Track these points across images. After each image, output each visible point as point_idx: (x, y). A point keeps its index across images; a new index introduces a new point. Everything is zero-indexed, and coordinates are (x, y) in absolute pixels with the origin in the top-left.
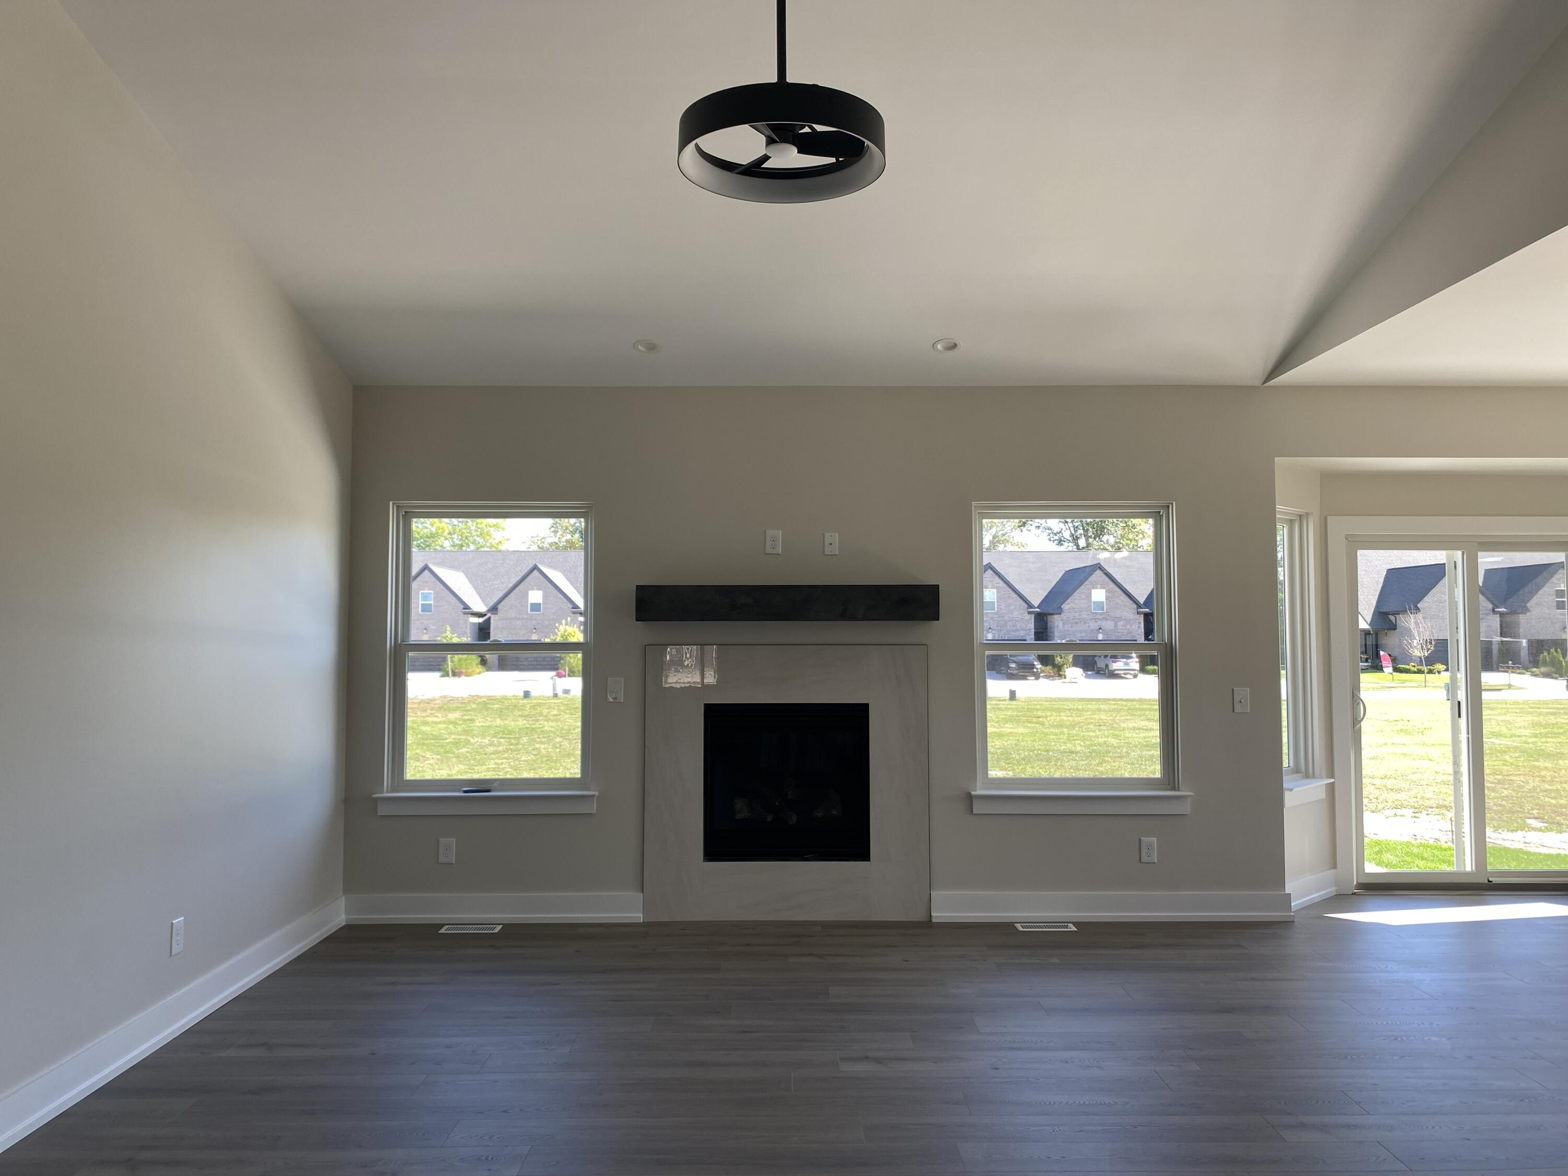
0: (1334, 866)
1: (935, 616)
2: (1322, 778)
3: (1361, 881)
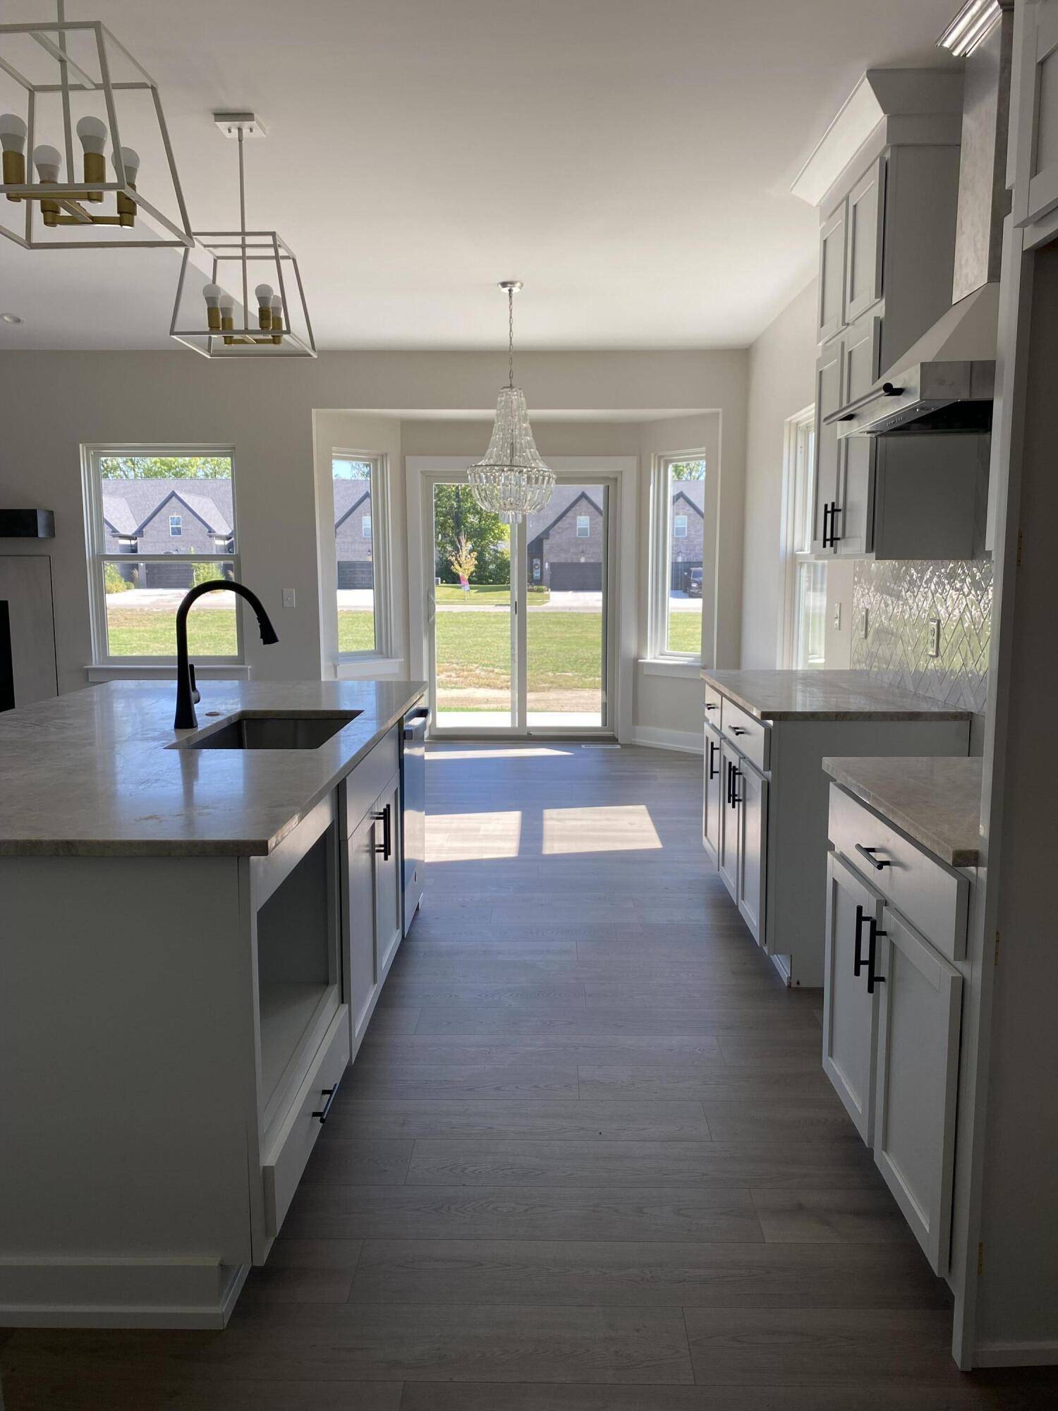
1: (35, 534)
2: (397, 658)
3: (433, 733)
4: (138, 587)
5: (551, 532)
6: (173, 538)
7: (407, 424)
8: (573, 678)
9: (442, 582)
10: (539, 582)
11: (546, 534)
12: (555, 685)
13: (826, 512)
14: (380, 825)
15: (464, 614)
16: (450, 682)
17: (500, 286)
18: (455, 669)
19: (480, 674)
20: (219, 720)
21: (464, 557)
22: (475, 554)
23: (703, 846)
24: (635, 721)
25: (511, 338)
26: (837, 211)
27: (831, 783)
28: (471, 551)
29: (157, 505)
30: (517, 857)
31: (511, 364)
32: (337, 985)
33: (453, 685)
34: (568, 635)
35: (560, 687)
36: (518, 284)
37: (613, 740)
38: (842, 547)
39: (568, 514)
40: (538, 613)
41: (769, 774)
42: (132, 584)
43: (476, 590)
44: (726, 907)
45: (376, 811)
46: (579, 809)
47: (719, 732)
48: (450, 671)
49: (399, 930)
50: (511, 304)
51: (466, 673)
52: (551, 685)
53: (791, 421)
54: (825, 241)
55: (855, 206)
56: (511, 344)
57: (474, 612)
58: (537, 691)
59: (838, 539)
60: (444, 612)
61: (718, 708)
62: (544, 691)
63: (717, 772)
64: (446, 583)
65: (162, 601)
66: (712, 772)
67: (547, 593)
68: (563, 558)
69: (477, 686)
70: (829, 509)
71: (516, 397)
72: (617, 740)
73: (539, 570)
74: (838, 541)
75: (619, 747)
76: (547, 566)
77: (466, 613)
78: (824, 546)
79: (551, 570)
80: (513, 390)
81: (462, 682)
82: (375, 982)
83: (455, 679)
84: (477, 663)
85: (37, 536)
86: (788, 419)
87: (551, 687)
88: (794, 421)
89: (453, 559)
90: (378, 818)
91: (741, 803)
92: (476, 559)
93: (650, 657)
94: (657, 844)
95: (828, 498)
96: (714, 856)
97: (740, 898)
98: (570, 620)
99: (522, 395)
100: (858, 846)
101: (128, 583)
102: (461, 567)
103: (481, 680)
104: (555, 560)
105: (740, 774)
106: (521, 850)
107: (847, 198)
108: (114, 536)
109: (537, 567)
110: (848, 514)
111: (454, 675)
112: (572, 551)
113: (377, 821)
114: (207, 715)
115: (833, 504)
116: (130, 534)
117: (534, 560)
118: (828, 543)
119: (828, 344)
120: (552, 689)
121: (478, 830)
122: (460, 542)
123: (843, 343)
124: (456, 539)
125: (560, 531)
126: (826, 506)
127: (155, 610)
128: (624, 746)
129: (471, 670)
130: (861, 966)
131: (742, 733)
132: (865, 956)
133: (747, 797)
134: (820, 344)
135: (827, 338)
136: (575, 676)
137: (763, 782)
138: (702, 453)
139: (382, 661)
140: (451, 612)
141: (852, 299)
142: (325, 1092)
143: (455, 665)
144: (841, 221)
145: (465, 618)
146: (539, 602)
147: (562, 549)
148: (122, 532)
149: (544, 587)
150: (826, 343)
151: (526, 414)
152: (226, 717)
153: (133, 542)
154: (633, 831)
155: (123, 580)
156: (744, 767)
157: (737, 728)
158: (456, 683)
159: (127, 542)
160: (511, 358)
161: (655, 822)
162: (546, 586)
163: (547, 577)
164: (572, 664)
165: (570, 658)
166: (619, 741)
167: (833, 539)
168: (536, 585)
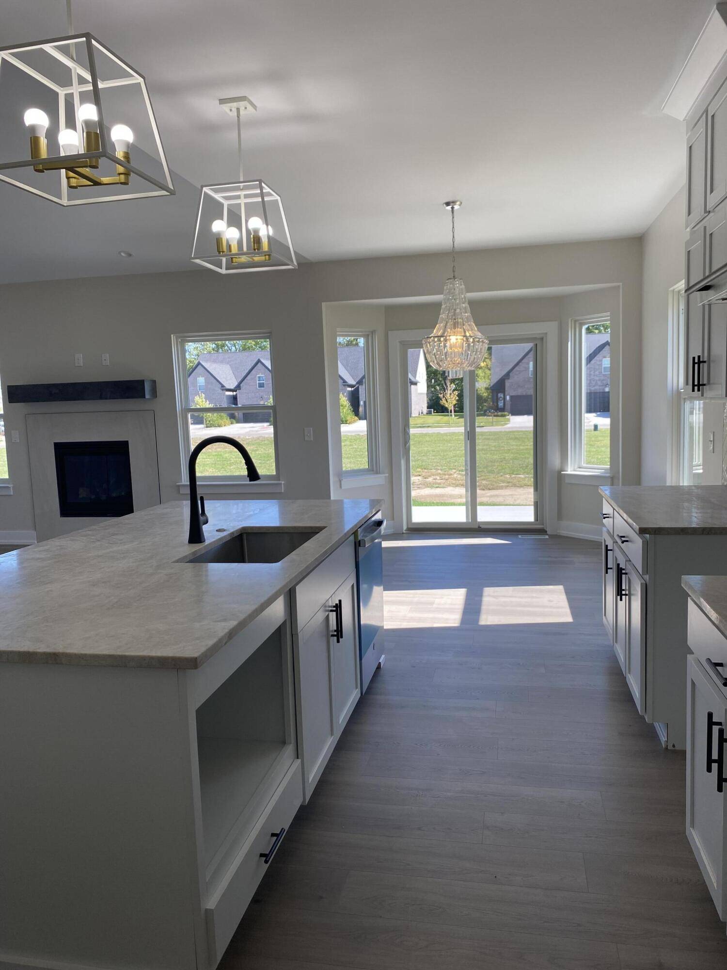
0: (393, 519)
1: (144, 396)
2: (384, 473)
3: (410, 527)
4: (238, 422)
5: (511, 374)
6: (259, 390)
7: (389, 308)
8: (524, 479)
9: (434, 412)
10: (503, 410)
11: (507, 375)
12: (510, 484)
13: (694, 363)
14: (333, 616)
15: (448, 434)
16: (436, 483)
17: (445, 205)
18: (440, 474)
19: (457, 477)
20: (223, 535)
21: (448, 395)
22: (456, 393)
23: (602, 622)
24: (560, 517)
25: (453, 242)
26: (700, 122)
27: (689, 598)
28: (454, 390)
29: (249, 368)
30: (457, 627)
31: (454, 261)
32: (291, 745)
33: (437, 485)
34: (521, 447)
35: (515, 486)
36: (458, 203)
37: (542, 531)
38: (708, 392)
39: (523, 361)
40: (501, 432)
41: (647, 577)
42: (233, 420)
43: (458, 417)
44: (618, 675)
45: (331, 604)
46: (511, 588)
47: (612, 537)
48: (435, 475)
49: (358, 689)
50: (453, 218)
51: (447, 477)
52: (507, 484)
53: (674, 290)
54: (691, 147)
55: (713, 116)
56: (454, 247)
57: (454, 433)
58: (497, 489)
59: (704, 385)
60: (434, 433)
61: (611, 517)
62: (502, 489)
63: (611, 568)
64: (436, 412)
65: (252, 431)
66: (607, 569)
67: (508, 417)
68: (520, 392)
69: (454, 486)
70: (696, 361)
71: (458, 285)
72: (546, 532)
73: (502, 401)
74: (704, 387)
75: (547, 537)
76: (508, 398)
77: (449, 433)
78: (693, 390)
79: (511, 401)
80: (456, 280)
81: (444, 483)
82: (332, 734)
83: (439, 481)
84: (455, 469)
85: (145, 397)
86: (672, 289)
87: (508, 486)
88: (676, 290)
89: (441, 396)
90: (332, 611)
91: (627, 597)
92: (458, 396)
93: (570, 470)
94: (569, 619)
95: (695, 352)
96: (610, 631)
97: (627, 671)
98: (524, 436)
99: (462, 283)
100: (709, 660)
101: (232, 420)
102: (447, 402)
103: (457, 481)
104: (514, 394)
105: (626, 574)
106: (463, 621)
107: (706, 111)
108: (223, 390)
109: (501, 399)
110: (712, 365)
111: (438, 478)
112: (526, 386)
113: (331, 613)
114: (217, 531)
115: (699, 357)
116: (232, 387)
117: (499, 394)
118: (696, 388)
119: (695, 229)
120: (508, 488)
121: (432, 603)
122: (446, 384)
123: (705, 227)
124: (443, 382)
125: (518, 373)
126: (694, 358)
127: (247, 437)
128: (551, 536)
129: (451, 474)
130: (713, 764)
131: (627, 541)
132: (715, 756)
133: (632, 592)
134: (688, 229)
135: (693, 225)
136: (526, 477)
137: (641, 584)
138: (607, 316)
139: (372, 476)
140: (439, 433)
141: (712, 191)
142: (273, 835)
143: (439, 471)
144: (703, 130)
145: (449, 437)
146: (502, 424)
147: (519, 386)
148: (228, 387)
149: (506, 413)
150: (693, 228)
151: (465, 297)
152: (229, 532)
153: (235, 393)
154: (551, 607)
155: (229, 418)
156: (629, 569)
157: (624, 537)
158: (440, 484)
159: (231, 393)
160: (454, 257)
161: (570, 600)
162: (507, 412)
163: (508, 407)
164: (524, 468)
165: (522, 464)
166: (548, 533)
167: (699, 385)
168: (500, 412)
